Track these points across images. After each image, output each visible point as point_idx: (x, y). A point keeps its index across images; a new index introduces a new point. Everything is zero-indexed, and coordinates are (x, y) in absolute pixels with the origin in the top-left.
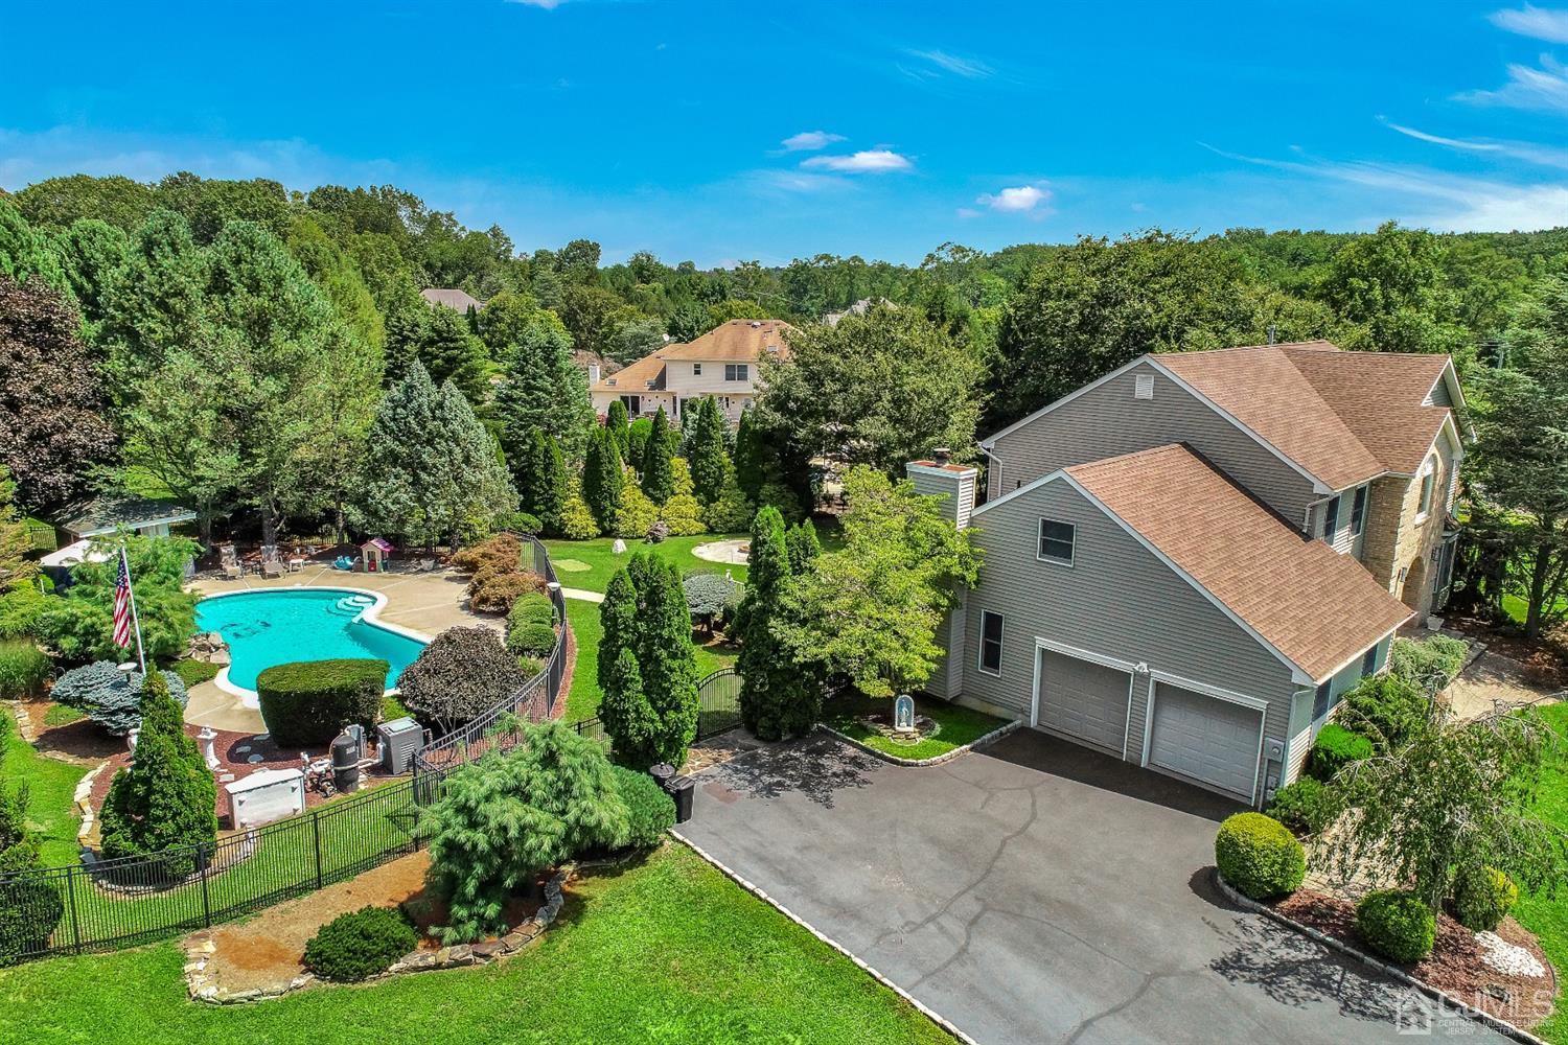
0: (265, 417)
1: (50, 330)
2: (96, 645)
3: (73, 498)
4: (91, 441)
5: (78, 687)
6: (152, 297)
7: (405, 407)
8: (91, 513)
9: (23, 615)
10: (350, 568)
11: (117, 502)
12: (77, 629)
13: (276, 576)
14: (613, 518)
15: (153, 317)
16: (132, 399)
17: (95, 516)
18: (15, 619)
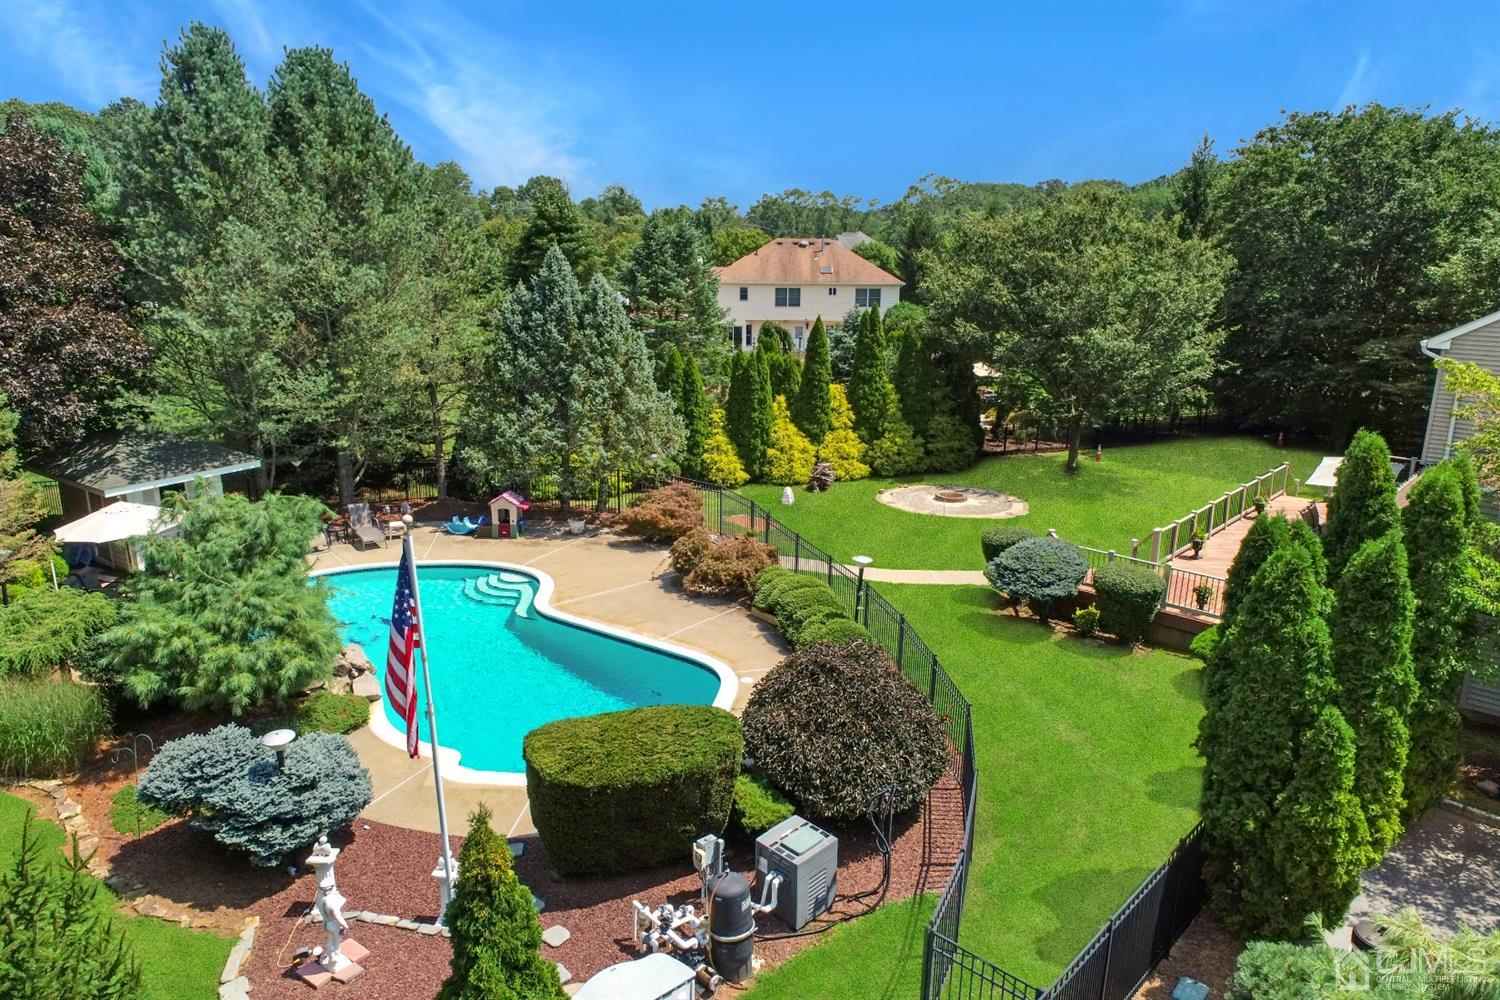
0: (357, 322)
1: (45, 193)
2: (192, 683)
3: (88, 440)
4: (116, 355)
5: (191, 781)
6: (196, 146)
7: (542, 311)
8: (118, 461)
9: (55, 633)
10: (471, 533)
11: (152, 444)
12: (157, 658)
13: (373, 546)
14: (765, 460)
15: (200, 175)
16: (175, 294)
17: (122, 465)
18: (40, 639)
